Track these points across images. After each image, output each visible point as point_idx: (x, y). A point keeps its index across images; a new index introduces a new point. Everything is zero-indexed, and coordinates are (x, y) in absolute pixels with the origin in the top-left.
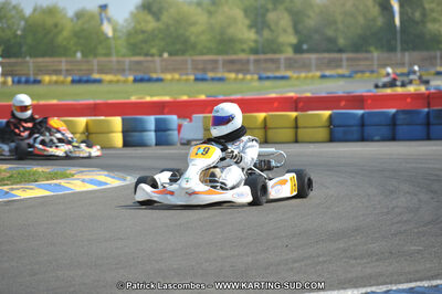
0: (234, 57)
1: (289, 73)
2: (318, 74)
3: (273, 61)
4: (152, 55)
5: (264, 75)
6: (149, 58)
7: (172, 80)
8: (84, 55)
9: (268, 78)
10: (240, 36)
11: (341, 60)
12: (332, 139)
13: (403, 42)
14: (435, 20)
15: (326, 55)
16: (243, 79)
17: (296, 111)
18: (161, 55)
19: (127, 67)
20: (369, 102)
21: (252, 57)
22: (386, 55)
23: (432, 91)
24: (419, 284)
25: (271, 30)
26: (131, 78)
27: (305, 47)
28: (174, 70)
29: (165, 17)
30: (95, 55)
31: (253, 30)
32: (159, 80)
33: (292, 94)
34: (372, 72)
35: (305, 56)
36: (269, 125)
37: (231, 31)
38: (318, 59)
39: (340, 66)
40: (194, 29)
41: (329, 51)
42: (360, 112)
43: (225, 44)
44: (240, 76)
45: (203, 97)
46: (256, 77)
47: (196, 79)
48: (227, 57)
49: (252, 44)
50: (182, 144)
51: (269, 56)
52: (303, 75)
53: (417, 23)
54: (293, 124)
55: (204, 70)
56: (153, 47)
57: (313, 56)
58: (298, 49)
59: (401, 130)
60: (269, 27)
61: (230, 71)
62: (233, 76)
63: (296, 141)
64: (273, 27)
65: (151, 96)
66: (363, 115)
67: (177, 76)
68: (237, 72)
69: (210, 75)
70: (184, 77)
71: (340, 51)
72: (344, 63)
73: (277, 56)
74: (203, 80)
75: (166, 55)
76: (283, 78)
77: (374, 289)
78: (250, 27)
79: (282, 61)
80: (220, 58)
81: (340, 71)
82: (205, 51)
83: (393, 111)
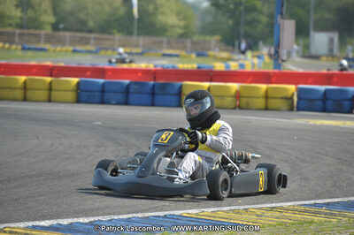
0: (2, 30)
1: (47, 46)
2: (71, 48)
3: (35, 35)
5: (27, 46)
9: (29, 49)
10: (8, 14)
11: (90, 39)
12: (78, 101)
13: (139, 28)
14: (164, 14)
15: (78, 34)
16: (9, 49)
17: (51, 76)
20: (109, 74)
21: (18, 31)
22: (125, 38)
23: (159, 68)
24: (134, 215)
25: (36, 11)
27: (61, 26)
31: (20, 9)
33: (48, 63)
34: (114, 50)
35: (61, 33)
36: (28, 86)
38: (71, 37)
39: (88, 44)
41: (80, 31)
42: (102, 81)
44: (7, 45)
46: (20, 47)
49: (18, 21)
51: (32, 31)
52: (58, 48)
54: (47, 87)
57: (68, 34)
58: (55, 27)
59: (132, 97)
60: (32, 7)
62: (1, 45)
63: (50, 100)
64: (36, 8)
66: (104, 84)
68: (5, 42)
71: (90, 31)
72: (92, 41)
73: (37, 32)
76: (42, 50)
77: (100, 218)
78: (17, 6)
79: (43, 36)
81: (89, 48)
83: (127, 81)
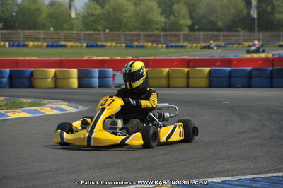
0: (151, 33)
1: (186, 44)
3: (176, 36)
4: (99, 31)
5: (170, 45)
6: (97, 32)
7: (111, 46)
8: (55, 29)
9: (172, 47)
10: (155, 19)
11: (219, 36)
12: (210, 86)
13: (259, 25)
14: (279, 12)
15: (210, 33)
16: (156, 47)
17: (188, 67)
18: (104, 31)
19: (82, 37)
20: (235, 62)
21: (163, 33)
22: (248, 33)
23: (276, 56)
24: (258, 176)
25: (176, 17)
26: (85, 45)
27: (196, 27)
28: (112, 40)
29: (107, 7)
30: (62, 29)
31: (164, 16)
32: (103, 46)
33: (186, 57)
34: (239, 44)
35: (196, 33)
36: (171, 76)
37: (150, 16)
38: (204, 35)
39: (219, 40)
40: (125, 14)
41: (211, 30)
42: (229, 69)
43: (145, 24)
44: (155, 45)
45: (130, 58)
46: (164, 45)
47: (126, 46)
49: (163, 25)
50: (116, 87)
51: (173, 33)
52: (194, 45)
53: (269, 14)
54: (185, 76)
55: (132, 41)
56: (99, 25)
57: (201, 33)
58: (192, 28)
59: (254, 81)
60: (174, 14)
61: (148, 42)
62: (150, 44)
63: (188, 87)
64: (177, 14)
65: (97, 56)
66: (230, 71)
67: (114, 44)
68: (153, 42)
69: (136, 44)
70: (119, 45)
71: (219, 30)
72: (221, 38)
73: (177, 33)
74: (131, 47)
75: (107, 30)
76: (182, 47)
77: (230, 178)
78: (162, 14)
79: (182, 36)
80: (142, 33)
81: (219, 43)
82: (132, 28)
83: (250, 68)
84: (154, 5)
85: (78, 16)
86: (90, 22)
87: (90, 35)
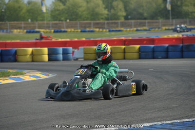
0: (98, 22)
1: (122, 29)
2: (135, 29)
3: (115, 23)
4: (62, 21)
5: (112, 29)
6: (61, 22)
7: (70, 32)
8: (32, 21)
9: (113, 31)
10: (101, 12)
11: (145, 23)
12: (140, 58)
13: (172, 15)
14: (186, 5)
15: (139, 21)
17: (125, 45)
18: (66, 21)
19: (51, 26)
20: (157, 41)
21: (106, 22)
22: (165, 20)
23: (185, 36)
24: (175, 121)
25: (115, 10)
26: (53, 31)
27: (129, 17)
28: (71, 27)
29: (68, 4)
30: (37, 21)
31: (107, 10)
32: (65, 32)
33: (123, 38)
34: (159, 28)
35: (130, 21)
36: (113, 52)
37: (97, 10)
38: (135, 22)
39: (145, 26)
41: (140, 19)
42: (153, 46)
43: (94, 15)
44: (101, 30)
45: (84, 39)
46: (108, 30)
47: (81, 31)
48: (95, 22)
49: (106, 16)
50: (74, 60)
51: (113, 21)
52: (128, 29)
53: (179, 6)
54: (123, 51)
55: (85, 27)
56: (62, 17)
57: (133, 21)
58: (126, 18)
59: (170, 54)
60: (114, 8)
61: (96, 28)
62: (97, 30)
63: (124, 59)
64: (115, 8)
65: (61, 39)
66: (154, 47)
67: (73, 30)
68: (99, 28)
69: (88, 29)
70: (76, 30)
71: (145, 19)
72: (147, 24)
73: (116, 21)
74: (85, 32)
75: (68, 21)
76: (119, 31)
77: (156, 123)
78: (105, 8)
79: (119, 23)
80: (92, 22)
81: (145, 28)
82: (85, 19)
83: (167, 45)
84: (100, 2)
85: (48, 11)
86: (56, 15)
87: (56, 24)
